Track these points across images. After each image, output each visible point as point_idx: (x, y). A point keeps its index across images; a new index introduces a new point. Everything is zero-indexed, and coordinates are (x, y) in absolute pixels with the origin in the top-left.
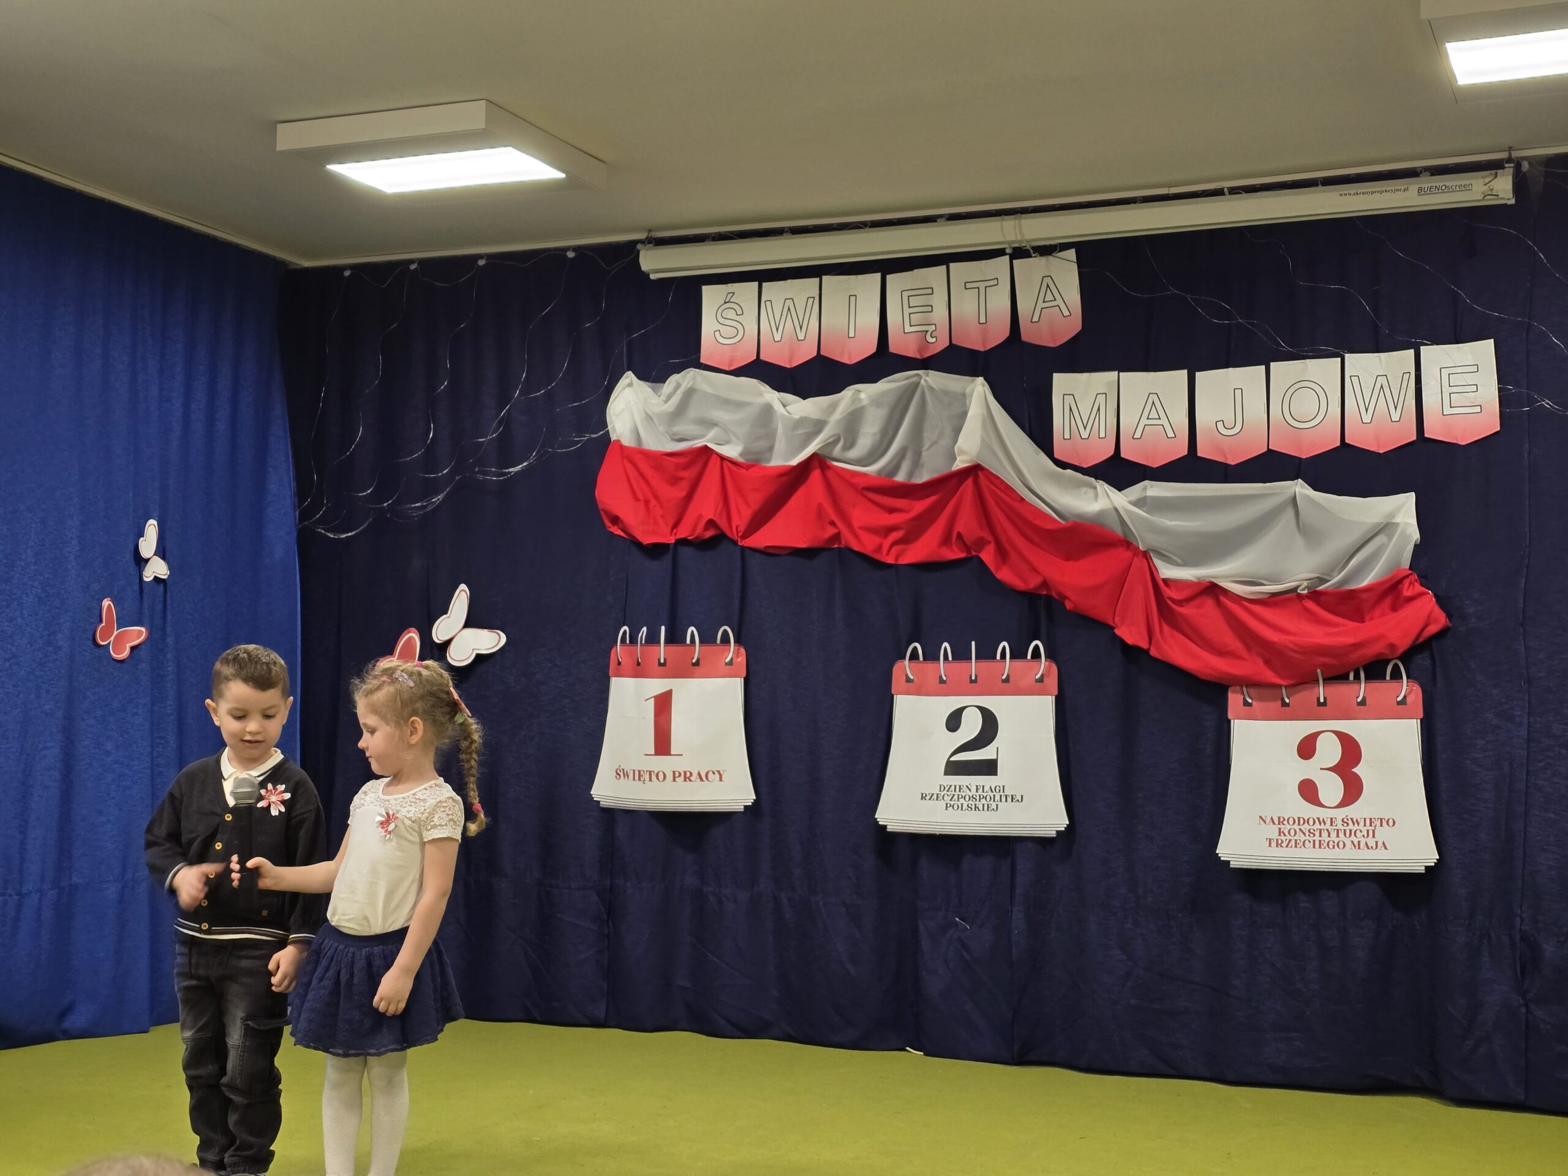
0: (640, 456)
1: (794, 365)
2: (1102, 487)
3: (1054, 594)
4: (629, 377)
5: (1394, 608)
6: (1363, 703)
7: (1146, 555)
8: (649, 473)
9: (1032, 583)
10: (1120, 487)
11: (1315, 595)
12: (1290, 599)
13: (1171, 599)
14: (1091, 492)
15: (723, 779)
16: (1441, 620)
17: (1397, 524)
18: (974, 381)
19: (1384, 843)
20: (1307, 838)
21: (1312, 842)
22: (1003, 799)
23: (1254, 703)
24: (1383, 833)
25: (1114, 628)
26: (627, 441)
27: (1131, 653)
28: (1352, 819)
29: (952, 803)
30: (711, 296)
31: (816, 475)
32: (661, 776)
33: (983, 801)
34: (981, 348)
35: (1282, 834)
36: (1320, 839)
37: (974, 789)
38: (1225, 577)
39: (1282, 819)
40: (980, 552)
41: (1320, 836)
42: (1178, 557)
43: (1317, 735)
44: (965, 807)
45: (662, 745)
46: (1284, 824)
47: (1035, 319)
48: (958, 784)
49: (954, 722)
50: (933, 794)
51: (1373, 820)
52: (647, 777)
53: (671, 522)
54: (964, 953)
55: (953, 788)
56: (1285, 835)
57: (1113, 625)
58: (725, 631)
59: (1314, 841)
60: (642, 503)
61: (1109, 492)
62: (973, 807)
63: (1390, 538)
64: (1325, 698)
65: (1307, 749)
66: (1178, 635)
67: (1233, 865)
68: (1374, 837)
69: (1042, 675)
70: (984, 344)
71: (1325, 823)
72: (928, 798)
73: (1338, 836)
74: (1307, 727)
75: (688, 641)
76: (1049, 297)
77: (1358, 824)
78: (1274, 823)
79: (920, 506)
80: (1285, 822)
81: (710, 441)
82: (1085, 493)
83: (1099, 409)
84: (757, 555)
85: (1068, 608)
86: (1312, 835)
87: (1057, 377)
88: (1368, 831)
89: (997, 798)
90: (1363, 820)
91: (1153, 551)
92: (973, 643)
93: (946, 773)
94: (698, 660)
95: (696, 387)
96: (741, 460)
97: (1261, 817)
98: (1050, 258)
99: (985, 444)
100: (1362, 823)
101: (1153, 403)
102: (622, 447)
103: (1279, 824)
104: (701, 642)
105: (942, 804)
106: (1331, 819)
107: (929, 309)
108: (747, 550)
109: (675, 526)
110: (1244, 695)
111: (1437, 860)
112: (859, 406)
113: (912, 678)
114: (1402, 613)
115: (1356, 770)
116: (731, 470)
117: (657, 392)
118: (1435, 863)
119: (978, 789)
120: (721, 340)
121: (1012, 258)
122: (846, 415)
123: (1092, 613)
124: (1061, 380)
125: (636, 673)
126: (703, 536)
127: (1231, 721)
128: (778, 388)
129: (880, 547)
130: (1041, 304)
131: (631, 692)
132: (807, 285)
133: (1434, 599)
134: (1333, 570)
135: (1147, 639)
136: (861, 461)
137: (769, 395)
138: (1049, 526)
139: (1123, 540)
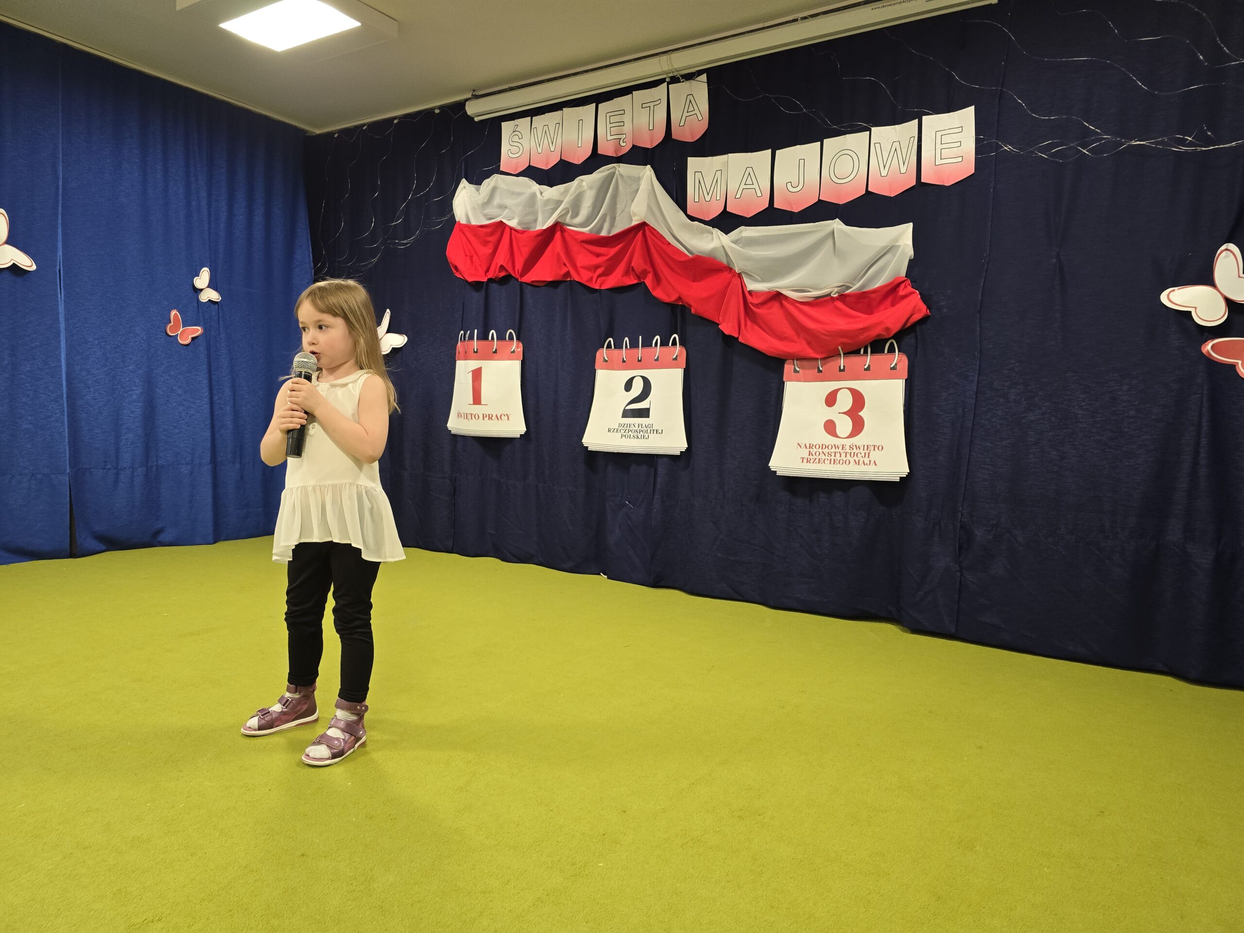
0: (467, 229)
1: (549, 167)
2: (716, 232)
3: (686, 305)
4: (464, 183)
5: (893, 305)
6: (868, 369)
7: (739, 275)
8: (472, 238)
9: (673, 298)
10: (727, 231)
11: (842, 297)
12: (827, 301)
13: (750, 303)
14: (710, 236)
15: (510, 418)
16: (923, 310)
17: (899, 246)
18: (645, 168)
19: (875, 462)
20: (827, 457)
21: (829, 460)
22: (652, 432)
23: (801, 371)
24: (875, 455)
25: (719, 325)
26: (463, 221)
27: (729, 341)
28: (856, 446)
29: (625, 434)
30: (506, 127)
31: (558, 235)
32: (477, 416)
33: (641, 433)
34: (650, 146)
35: (811, 455)
36: (835, 458)
37: (637, 426)
38: (786, 288)
39: (811, 445)
40: (645, 278)
41: (835, 456)
42: (758, 276)
43: (838, 390)
44: (632, 436)
45: (477, 400)
46: (812, 448)
47: (682, 124)
48: (628, 423)
49: (628, 386)
50: (615, 429)
51: (869, 446)
52: (470, 417)
53: (485, 269)
54: (629, 522)
55: (626, 425)
56: (813, 455)
57: (719, 323)
58: (511, 333)
59: (831, 460)
60: (468, 257)
61: (720, 235)
62: (636, 437)
63: (894, 255)
64: (844, 367)
65: (831, 400)
66: (756, 327)
67: (778, 473)
68: (869, 457)
69: (677, 356)
70: (651, 144)
71: (838, 448)
72: (612, 431)
73: (846, 456)
74: (831, 386)
75: (490, 338)
77: (859, 449)
78: (806, 448)
79: (612, 251)
80: (814, 447)
81: (504, 218)
82: (706, 237)
83: (717, 181)
84: (529, 287)
85: (693, 313)
86: (829, 456)
87: (690, 160)
88: (865, 453)
89: (649, 431)
90: (863, 446)
91: (744, 272)
92: (640, 337)
93: (623, 417)
94: (496, 349)
95: (498, 186)
96: (519, 228)
97: (798, 444)
98: (692, 81)
99: (649, 208)
100: (862, 448)
101: (749, 174)
102: (460, 224)
103: (810, 448)
104: (497, 339)
105: (619, 435)
106: (843, 445)
107: (622, 124)
108: (524, 284)
109: (487, 271)
110: (794, 365)
111: (908, 473)
112: (581, 190)
113: (607, 359)
114: (897, 306)
115: (860, 414)
116: (514, 235)
117: (478, 190)
118: (907, 475)
119: (639, 426)
120: (511, 155)
121: (669, 84)
122: (575, 195)
123: (706, 316)
124: (693, 162)
125: (466, 358)
126: (501, 277)
127: (786, 383)
128: (540, 183)
129: (591, 278)
130: (686, 114)
131: (463, 369)
132: (557, 114)
133: (919, 296)
134: (855, 278)
135: (738, 332)
136: (583, 225)
137: (535, 187)
138: (682, 259)
139: (726, 267)
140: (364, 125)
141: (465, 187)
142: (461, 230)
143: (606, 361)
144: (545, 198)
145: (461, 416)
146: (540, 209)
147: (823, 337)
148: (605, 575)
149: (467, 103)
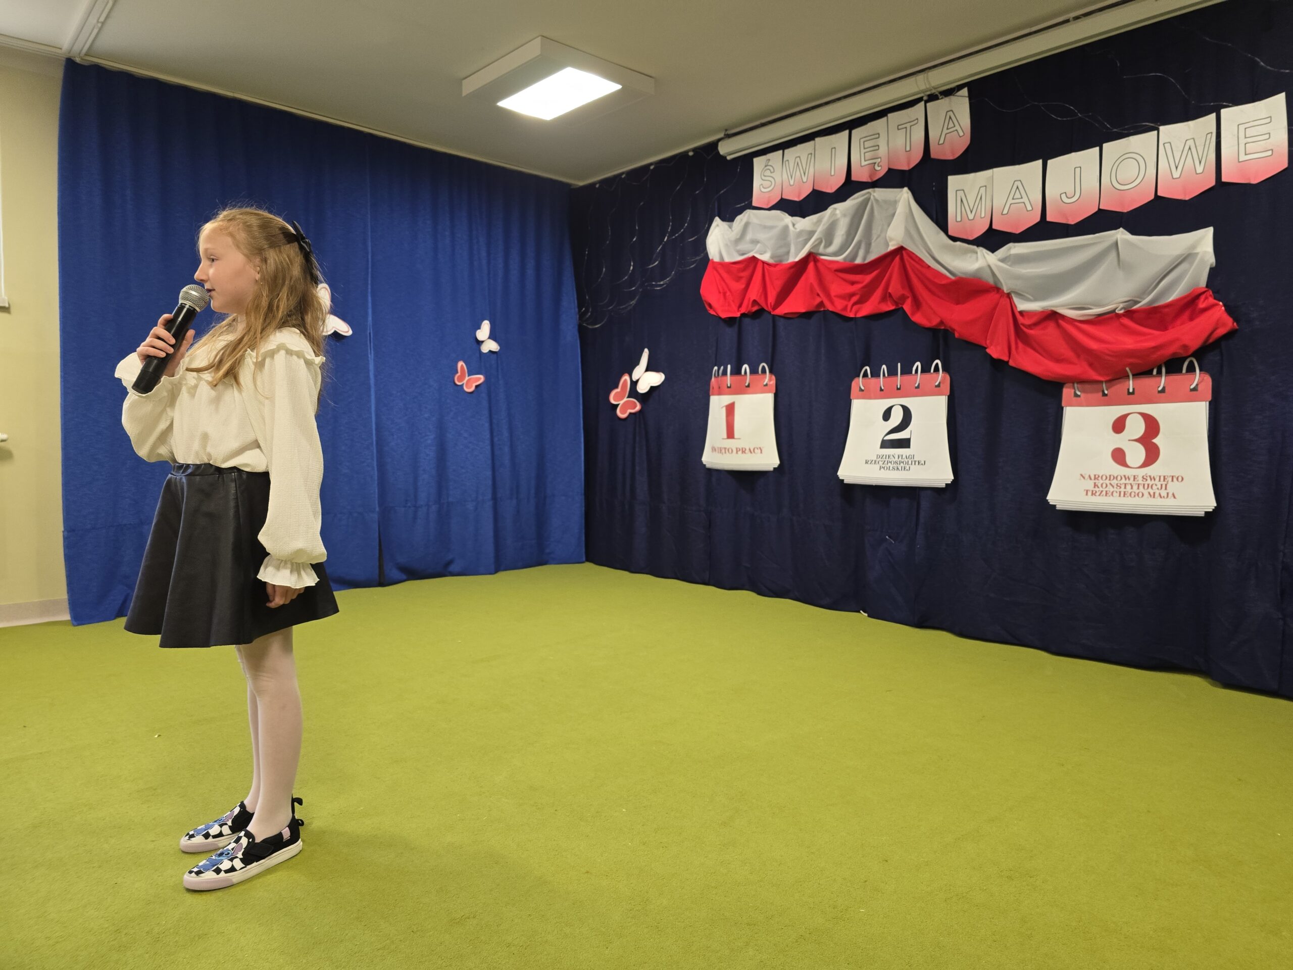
0: (720, 266)
1: (802, 198)
2: (982, 251)
3: (949, 329)
4: (717, 220)
5: (1191, 319)
6: (1163, 391)
7: (1009, 296)
8: (725, 275)
9: (934, 322)
10: (993, 250)
11: (1130, 313)
12: (1111, 318)
13: (1023, 325)
14: (974, 255)
15: (763, 452)
16: (1229, 323)
17: (1197, 254)
18: (902, 191)
19: (1173, 494)
20: (1115, 489)
21: (1118, 493)
22: (913, 463)
23: (1083, 395)
24: (1173, 487)
25: (986, 348)
26: (717, 259)
27: (998, 365)
28: (1150, 476)
29: (883, 466)
30: (758, 162)
31: (811, 265)
32: (730, 450)
33: (902, 464)
34: (906, 168)
35: (1095, 486)
36: (1125, 490)
37: (897, 457)
38: (1063, 306)
39: (1097, 476)
40: (903, 304)
41: (1125, 488)
42: (1030, 295)
43: (1126, 415)
44: (891, 468)
45: (730, 434)
46: (1098, 480)
47: (941, 142)
48: (887, 454)
49: (887, 415)
50: (872, 461)
51: (1166, 477)
52: (723, 451)
53: (738, 305)
54: (890, 558)
55: (884, 457)
56: (1098, 487)
57: (986, 346)
58: (763, 366)
59: (1120, 492)
60: (722, 294)
61: (986, 255)
62: (896, 468)
63: (1191, 264)
64: (1134, 389)
65: (1119, 426)
66: (1029, 350)
67: (1057, 507)
68: (1166, 489)
69: (940, 383)
70: (909, 164)
71: (1129, 479)
72: (869, 462)
73: (1138, 488)
74: (1118, 411)
75: (743, 373)
76: (951, 125)
77: (1155, 480)
78: (1091, 479)
79: (868, 278)
81: (756, 253)
82: (970, 257)
83: (981, 197)
84: (782, 319)
85: (956, 337)
86: (1118, 488)
87: (951, 178)
88: (1162, 485)
89: (910, 462)
90: (1158, 477)
91: (1013, 292)
92: (899, 364)
93: (881, 448)
94: (749, 384)
95: (751, 221)
96: (771, 261)
97: (1082, 475)
98: (952, 97)
99: (907, 231)
100: (1157, 479)
101: (1018, 187)
102: (713, 262)
103: (1095, 479)
104: (751, 373)
105: (877, 466)
106: (1134, 476)
107: (877, 148)
108: (777, 317)
109: (740, 306)
110: (1074, 388)
111: (1215, 507)
112: (835, 219)
113: (863, 388)
114: (1197, 321)
115: (1155, 441)
116: (767, 269)
117: (730, 227)
118: (1213, 510)
119: (899, 457)
120: (763, 190)
121: (926, 102)
122: (827, 225)
123: (972, 339)
124: (954, 182)
125: (720, 393)
126: (753, 311)
127: (1064, 408)
128: (792, 214)
129: (846, 306)
130: (945, 131)
131: (717, 404)
132: (807, 146)
133: (1223, 308)
134: (1145, 292)
135: (1008, 354)
136: (836, 254)
137: (787, 219)
138: (944, 282)
139: (994, 287)
140: (622, 173)
141: (718, 225)
142: (715, 269)
143: (862, 390)
144: (798, 230)
145: (715, 450)
146: (792, 242)
147: (1109, 358)
148: (865, 612)
149: (720, 144)
